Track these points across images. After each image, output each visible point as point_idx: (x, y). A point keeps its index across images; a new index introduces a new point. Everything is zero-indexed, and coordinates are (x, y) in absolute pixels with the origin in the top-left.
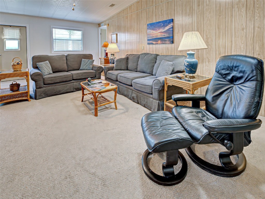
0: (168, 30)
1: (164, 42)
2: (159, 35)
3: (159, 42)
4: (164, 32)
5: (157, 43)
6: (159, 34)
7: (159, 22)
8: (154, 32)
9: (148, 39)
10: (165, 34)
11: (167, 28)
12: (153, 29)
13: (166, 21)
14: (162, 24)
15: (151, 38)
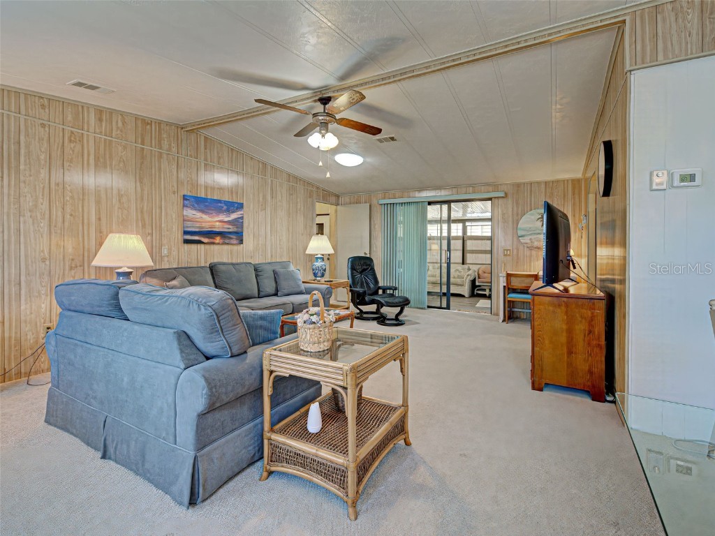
0: (236, 220)
1: (227, 241)
2: (218, 227)
3: (218, 239)
4: (229, 222)
5: (212, 240)
6: (217, 224)
7: (219, 201)
8: (205, 217)
9: (186, 229)
10: (230, 227)
11: (234, 216)
12: (203, 211)
13: (232, 204)
14: (225, 207)
15: (197, 230)
